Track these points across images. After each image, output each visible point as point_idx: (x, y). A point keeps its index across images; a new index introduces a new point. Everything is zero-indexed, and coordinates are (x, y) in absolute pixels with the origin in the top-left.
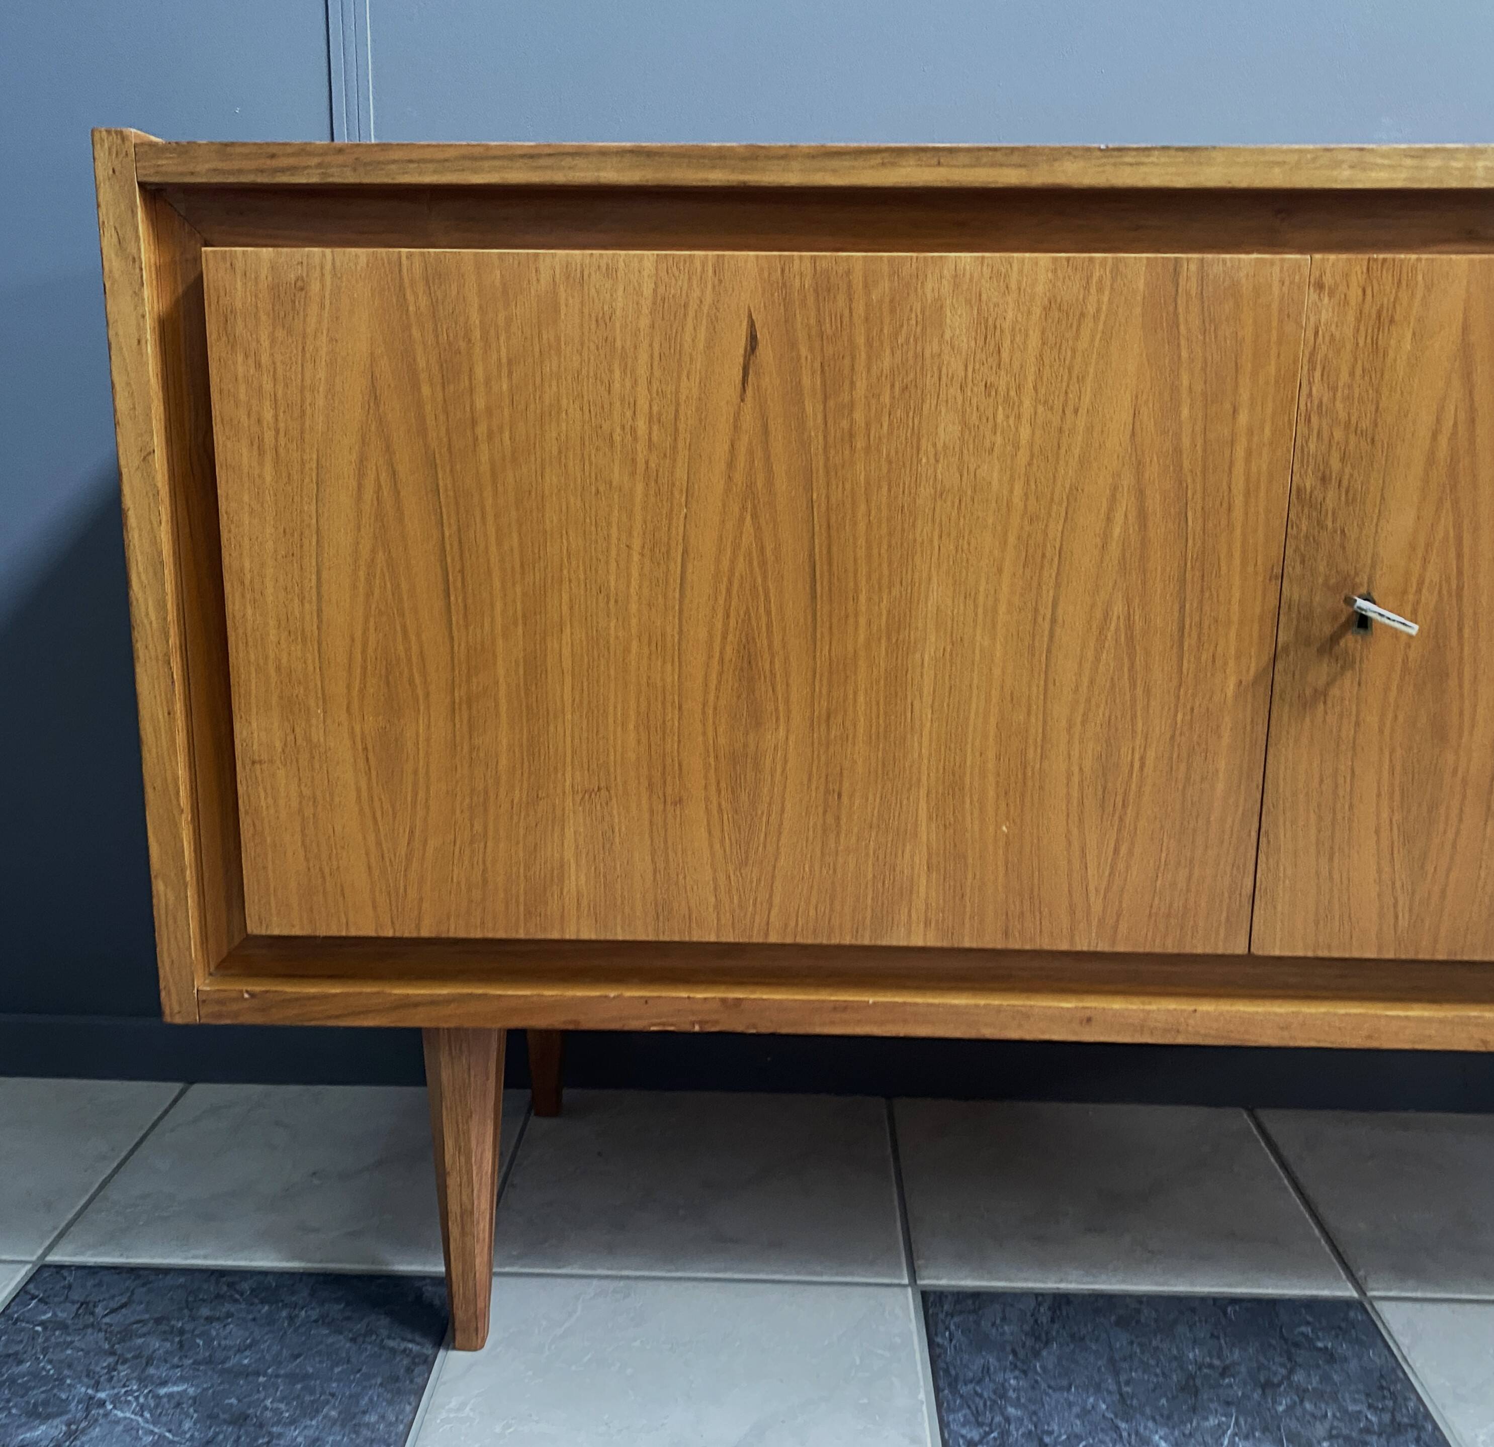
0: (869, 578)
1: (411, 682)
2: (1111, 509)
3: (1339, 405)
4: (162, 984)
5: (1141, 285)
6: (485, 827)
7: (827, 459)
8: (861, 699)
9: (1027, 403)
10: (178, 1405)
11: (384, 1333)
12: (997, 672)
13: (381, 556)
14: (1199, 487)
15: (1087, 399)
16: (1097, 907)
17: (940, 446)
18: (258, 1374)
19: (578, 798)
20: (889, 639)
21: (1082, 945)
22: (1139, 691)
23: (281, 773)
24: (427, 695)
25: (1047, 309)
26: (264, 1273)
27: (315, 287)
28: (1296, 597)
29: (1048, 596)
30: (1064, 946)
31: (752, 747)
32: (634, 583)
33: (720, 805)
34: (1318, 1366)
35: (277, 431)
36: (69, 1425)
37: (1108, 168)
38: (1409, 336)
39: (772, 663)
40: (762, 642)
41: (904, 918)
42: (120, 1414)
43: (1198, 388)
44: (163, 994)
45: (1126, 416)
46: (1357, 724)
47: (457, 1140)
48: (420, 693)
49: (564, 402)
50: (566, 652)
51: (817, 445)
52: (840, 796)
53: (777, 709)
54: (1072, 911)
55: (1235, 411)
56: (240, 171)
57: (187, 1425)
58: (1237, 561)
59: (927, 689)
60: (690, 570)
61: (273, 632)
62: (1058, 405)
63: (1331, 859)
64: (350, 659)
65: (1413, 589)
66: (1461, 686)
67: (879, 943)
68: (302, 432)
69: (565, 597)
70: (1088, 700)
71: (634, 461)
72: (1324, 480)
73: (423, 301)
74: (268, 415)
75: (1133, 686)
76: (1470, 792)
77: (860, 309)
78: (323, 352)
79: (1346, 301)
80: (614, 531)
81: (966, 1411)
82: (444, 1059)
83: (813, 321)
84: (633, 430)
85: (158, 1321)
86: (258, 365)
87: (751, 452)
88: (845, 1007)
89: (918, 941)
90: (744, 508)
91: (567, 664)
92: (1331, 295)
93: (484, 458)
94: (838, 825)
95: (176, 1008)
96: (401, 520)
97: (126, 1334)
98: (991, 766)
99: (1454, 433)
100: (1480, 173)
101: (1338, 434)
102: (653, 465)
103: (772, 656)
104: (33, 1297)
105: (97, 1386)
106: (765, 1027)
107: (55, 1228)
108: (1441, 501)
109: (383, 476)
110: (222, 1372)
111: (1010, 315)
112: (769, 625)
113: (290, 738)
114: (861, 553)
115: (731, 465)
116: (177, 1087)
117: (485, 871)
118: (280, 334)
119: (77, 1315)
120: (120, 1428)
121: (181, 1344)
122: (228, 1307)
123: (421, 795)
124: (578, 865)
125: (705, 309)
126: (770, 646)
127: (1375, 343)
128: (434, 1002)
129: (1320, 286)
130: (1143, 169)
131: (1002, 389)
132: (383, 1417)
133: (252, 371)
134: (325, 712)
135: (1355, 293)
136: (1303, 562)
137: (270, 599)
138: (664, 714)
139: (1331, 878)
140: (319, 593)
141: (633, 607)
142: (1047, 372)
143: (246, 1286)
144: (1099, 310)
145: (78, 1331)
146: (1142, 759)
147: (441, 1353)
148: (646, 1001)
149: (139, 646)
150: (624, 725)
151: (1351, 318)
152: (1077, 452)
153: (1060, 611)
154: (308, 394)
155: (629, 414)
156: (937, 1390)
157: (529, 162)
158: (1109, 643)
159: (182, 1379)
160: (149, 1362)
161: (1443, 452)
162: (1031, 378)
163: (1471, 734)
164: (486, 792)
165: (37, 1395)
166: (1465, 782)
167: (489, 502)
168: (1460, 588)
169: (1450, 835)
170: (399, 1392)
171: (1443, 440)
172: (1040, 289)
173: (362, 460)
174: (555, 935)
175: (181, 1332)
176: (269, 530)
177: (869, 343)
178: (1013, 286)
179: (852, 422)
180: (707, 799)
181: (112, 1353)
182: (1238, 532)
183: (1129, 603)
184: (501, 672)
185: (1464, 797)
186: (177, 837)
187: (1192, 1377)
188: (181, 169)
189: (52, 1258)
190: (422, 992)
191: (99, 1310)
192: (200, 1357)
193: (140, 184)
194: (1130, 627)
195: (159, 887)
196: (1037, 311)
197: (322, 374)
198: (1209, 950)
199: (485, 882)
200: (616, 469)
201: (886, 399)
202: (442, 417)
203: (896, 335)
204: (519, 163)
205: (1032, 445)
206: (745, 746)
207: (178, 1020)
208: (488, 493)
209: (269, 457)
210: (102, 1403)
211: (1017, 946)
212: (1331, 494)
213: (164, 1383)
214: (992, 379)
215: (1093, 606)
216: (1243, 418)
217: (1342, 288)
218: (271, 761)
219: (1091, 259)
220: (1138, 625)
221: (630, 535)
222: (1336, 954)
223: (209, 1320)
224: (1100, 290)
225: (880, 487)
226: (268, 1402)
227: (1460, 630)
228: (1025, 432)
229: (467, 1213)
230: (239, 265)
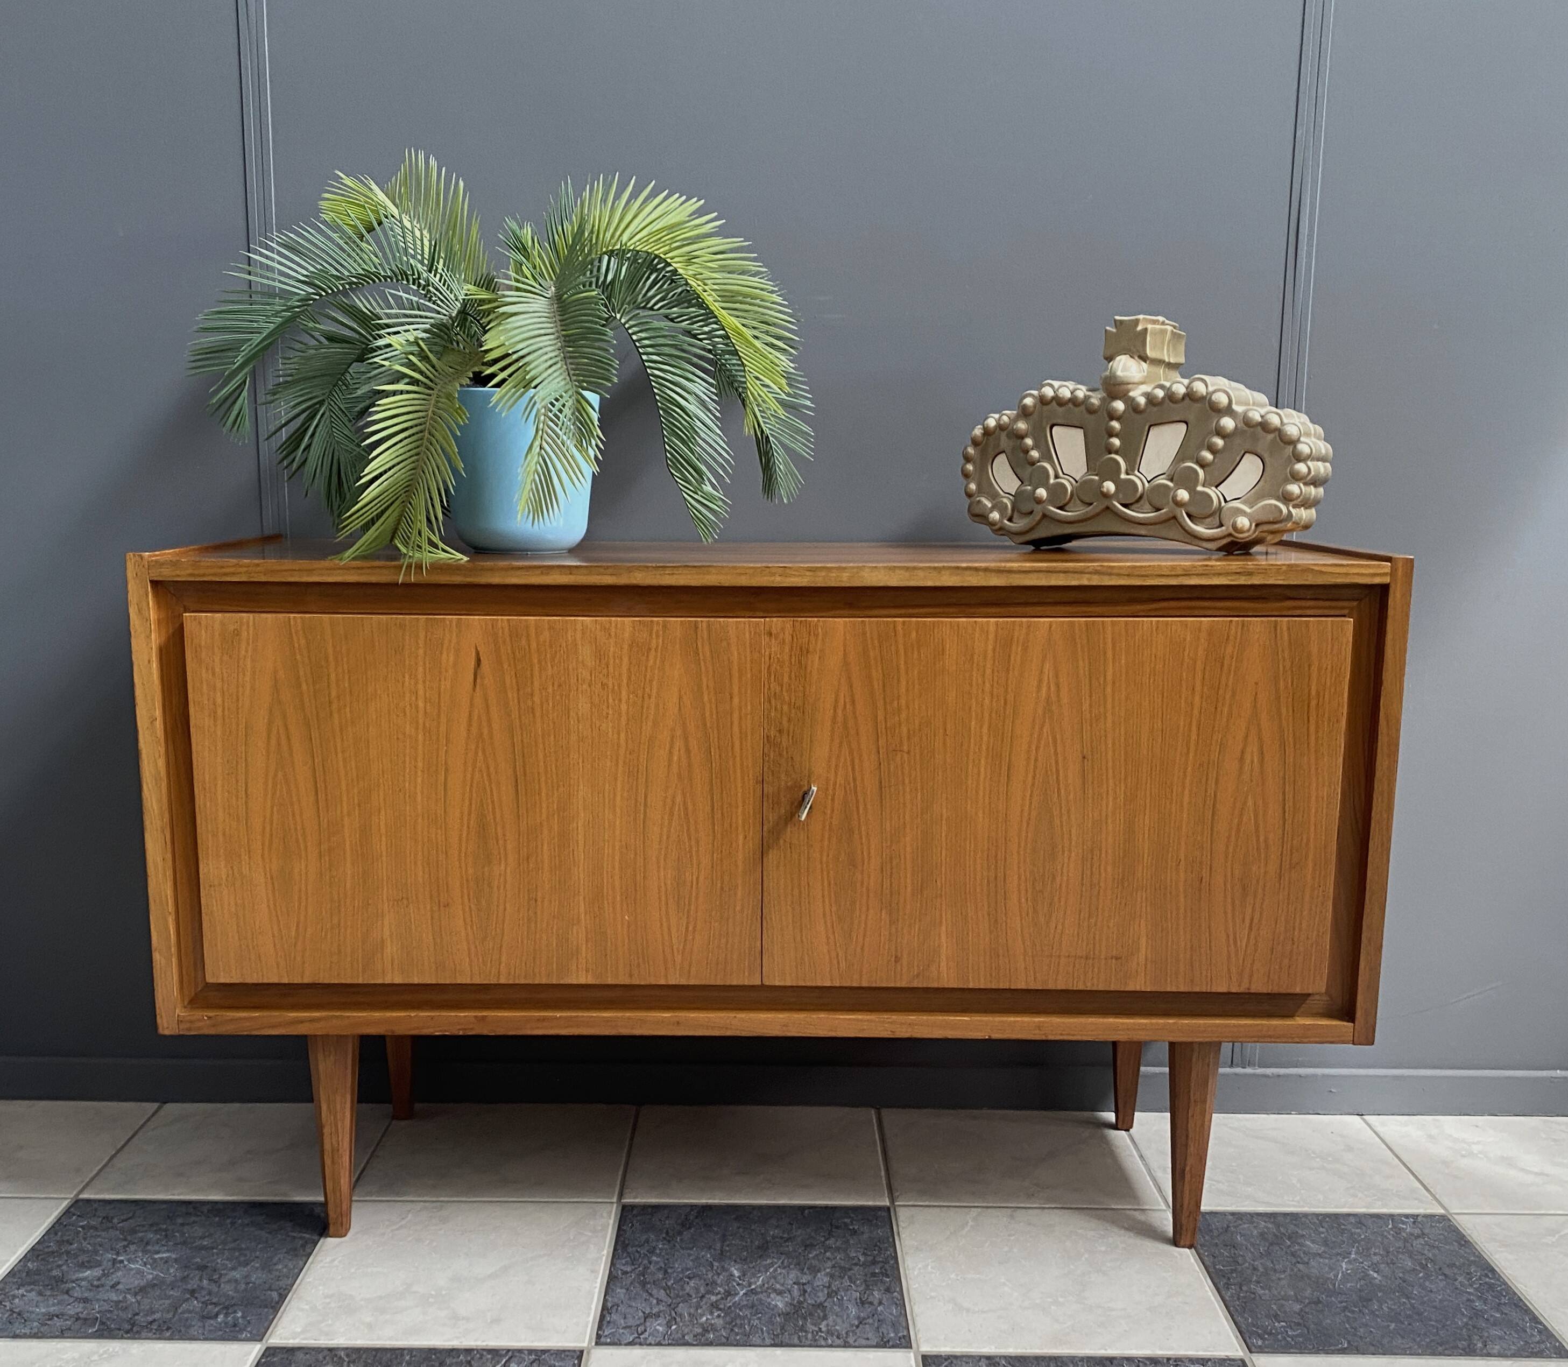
0: (546, 783)
1: (297, 841)
2: (671, 747)
3: (785, 694)
4: (158, 1011)
5: (678, 634)
6: (339, 921)
7: (521, 721)
8: (545, 847)
9: (624, 693)
10: (166, 1262)
11: (289, 1229)
12: (618, 832)
13: (280, 774)
14: (716, 736)
15: (654, 691)
16: (678, 958)
17: (580, 714)
18: (213, 1248)
19: (391, 903)
20: (559, 815)
21: (672, 982)
22: (693, 843)
23: (225, 892)
24: (306, 847)
25: (631, 646)
26: (216, 1203)
27: (244, 634)
28: (771, 791)
29: (642, 790)
30: (662, 982)
31: (487, 874)
32: (419, 787)
33: (470, 907)
34: (844, 1237)
35: (224, 709)
36: (103, 1270)
37: (658, 577)
38: (817, 659)
39: (496, 829)
40: (490, 817)
41: (574, 967)
42: (133, 1266)
43: (711, 685)
44: (158, 1017)
45: (675, 700)
46: (809, 858)
47: (329, 1107)
48: (302, 847)
49: (379, 692)
50: (382, 824)
51: (515, 715)
52: (536, 901)
53: (499, 853)
54: (665, 961)
55: (731, 698)
56: (204, 575)
57: (172, 1271)
58: (739, 774)
59: (581, 843)
60: (449, 779)
61: (221, 814)
62: (640, 693)
63: (801, 931)
64: (264, 828)
65: (831, 788)
66: (861, 838)
67: (562, 982)
68: (238, 709)
69: (381, 794)
70: (667, 848)
71: (417, 723)
72: (780, 731)
73: (303, 642)
74: (219, 701)
75: (690, 839)
76: (871, 895)
77: (534, 645)
78: (249, 666)
79: (784, 640)
80: (407, 759)
81: (628, 1259)
82: (320, 1057)
83: (509, 651)
84: (417, 707)
85: (151, 1225)
86: (214, 674)
87: (479, 717)
88: (544, 1019)
89: (582, 981)
90: (477, 747)
91: (383, 831)
92: (776, 639)
93: (336, 722)
94: (536, 917)
95: (166, 1025)
96: (291, 755)
97: (133, 1231)
98: (617, 883)
99: (845, 707)
100: (845, 579)
101: (785, 708)
102: (427, 725)
103: (496, 825)
104: (74, 1215)
105: (118, 1254)
106: (500, 1031)
107: (82, 1182)
108: (841, 743)
109: (281, 731)
110: (190, 1248)
111: (612, 649)
112: (494, 808)
113: (230, 872)
114: (542, 770)
115: (470, 725)
116: (155, 1105)
117: (339, 945)
118: (226, 658)
119: (102, 1223)
120: (132, 1273)
121: (166, 1236)
122: (193, 1218)
123: (303, 904)
124: (392, 941)
125: (453, 645)
126: (495, 818)
127: (800, 662)
128: (312, 1020)
129: (770, 634)
130: (675, 576)
131: (611, 686)
132: (286, 1266)
133: (210, 677)
134: (250, 858)
135: (788, 638)
136: (773, 775)
137: (219, 797)
138: (437, 857)
139: (802, 941)
140: (246, 793)
141: (419, 798)
142: (633, 678)
143: (205, 1209)
144: (657, 647)
145: (103, 1230)
146: (697, 878)
147: (322, 1240)
148: (432, 1018)
149: (147, 823)
150: (415, 863)
151: (787, 649)
152: (651, 717)
153: (649, 800)
154: (241, 689)
155: (414, 698)
156: (615, 1250)
157: (359, 571)
158: (676, 817)
159: (168, 1251)
160: (147, 1244)
161: (840, 718)
162: (625, 681)
163: (869, 863)
164: (339, 902)
165: (83, 1258)
166: (868, 890)
167: (339, 745)
168: (855, 787)
169: (863, 917)
170: (296, 1256)
171: (840, 712)
172: (627, 635)
173: (270, 723)
174: (380, 981)
175: (166, 1230)
176: (219, 760)
177: (539, 662)
178: (613, 634)
179: (533, 702)
180: (463, 903)
181: (125, 1240)
182: (738, 759)
183: (684, 795)
184: (347, 835)
185: (868, 896)
186: (167, 929)
187: (767, 1242)
188: (174, 574)
189: (82, 1196)
190: (305, 1014)
191: (115, 1221)
192: (178, 1241)
193: (151, 582)
194: (686, 809)
195: (156, 956)
196: (626, 647)
197: (247, 679)
198: (740, 983)
199: (340, 952)
200: (408, 726)
201: (550, 690)
202: (313, 702)
203: (553, 659)
204: (353, 571)
205: (628, 713)
206: (483, 873)
207: (167, 1032)
208: (338, 740)
209: (219, 722)
210: (122, 1262)
211: (637, 983)
212: (784, 739)
213: (158, 1252)
214: (605, 681)
215: (666, 797)
216: (736, 700)
217: (781, 636)
218: (220, 885)
219: (652, 621)
220: (690, 807)
221: (416, 761)
222: (809, 984)
223: (182, 1225)
224: (657, 636)
225: (549, 736)
226: (219, 1261)
227: (858, 808)
228: (624, 707)
229: (335, 1151)
230: (204, 623)
